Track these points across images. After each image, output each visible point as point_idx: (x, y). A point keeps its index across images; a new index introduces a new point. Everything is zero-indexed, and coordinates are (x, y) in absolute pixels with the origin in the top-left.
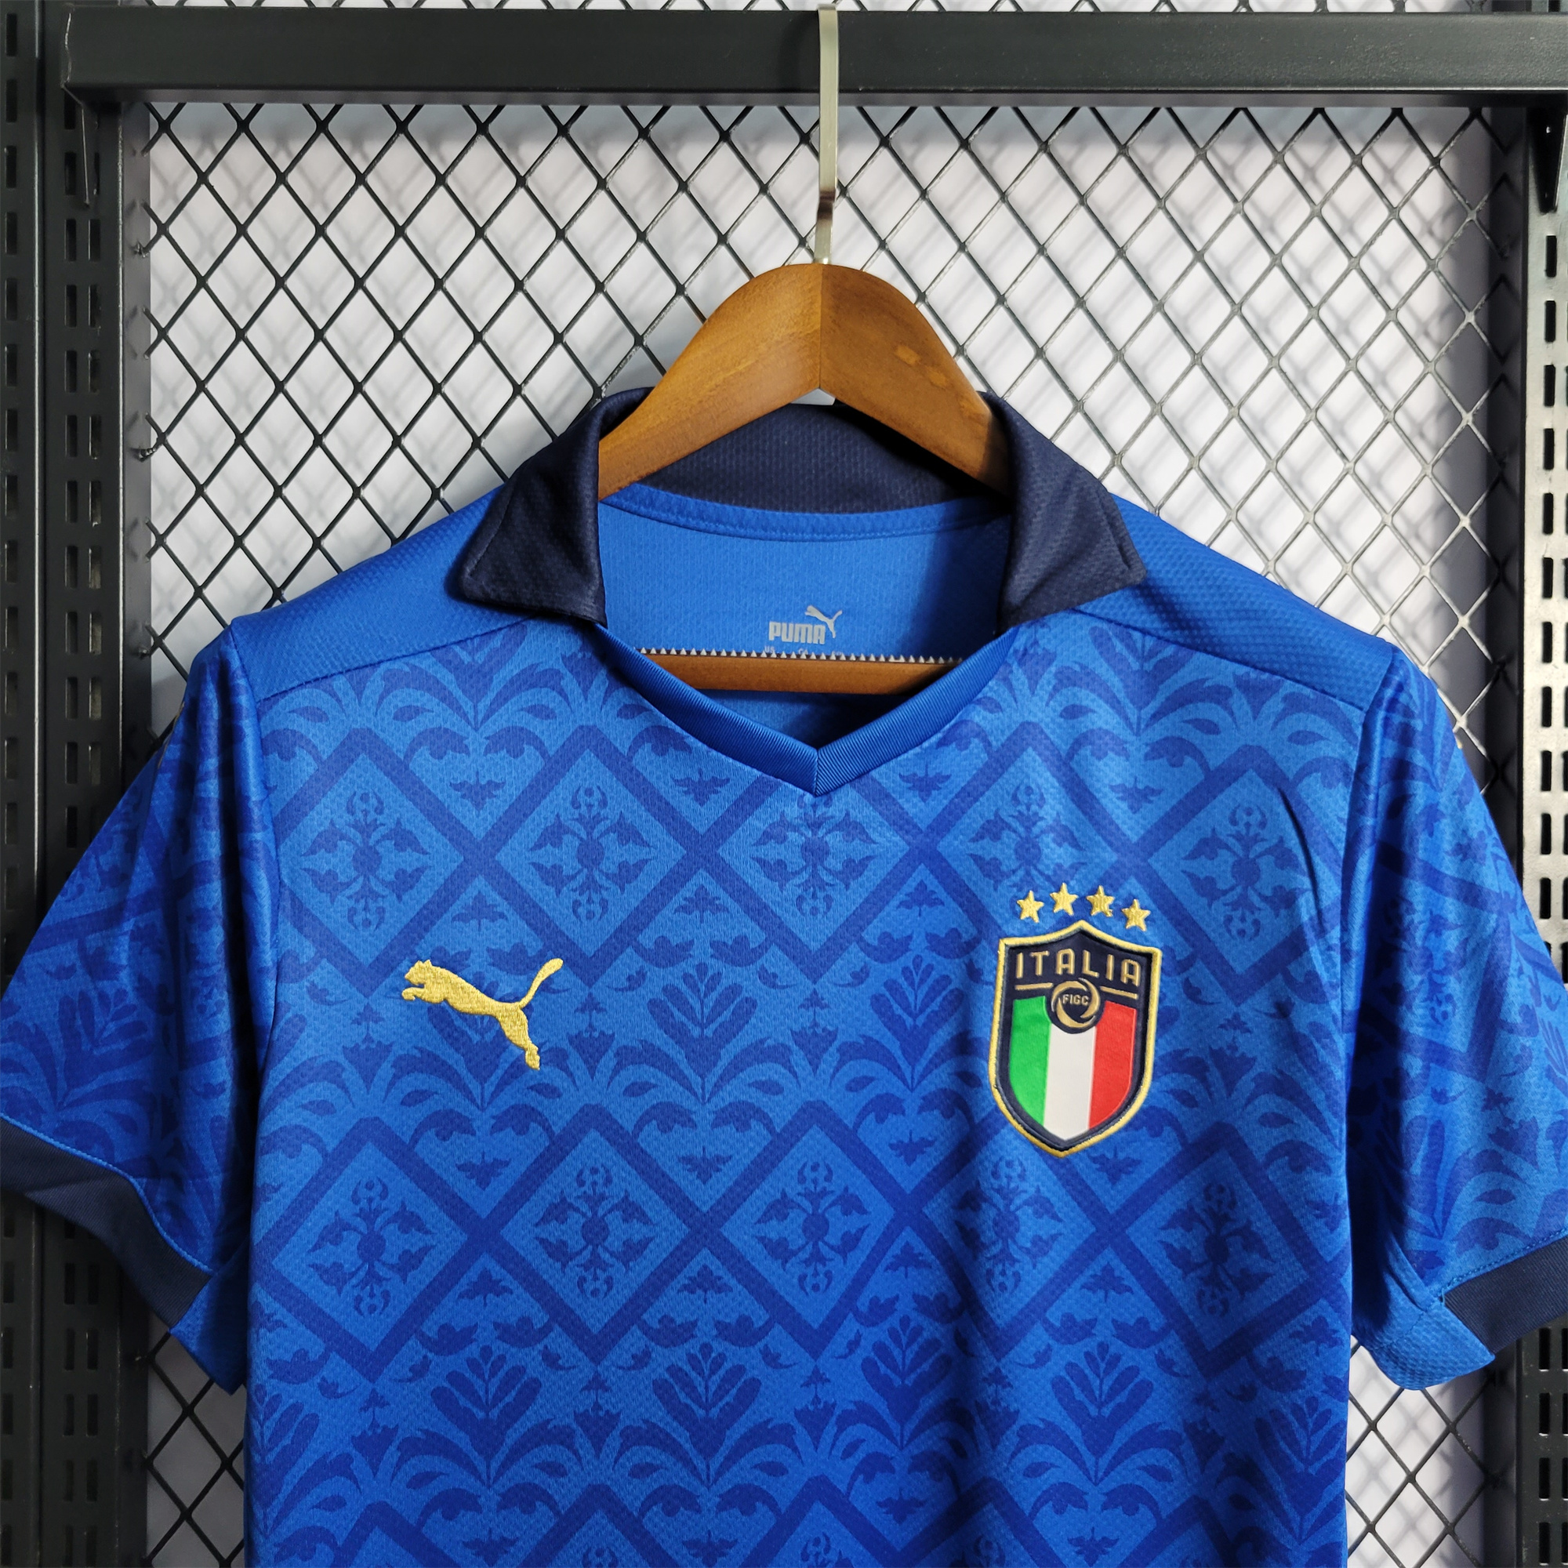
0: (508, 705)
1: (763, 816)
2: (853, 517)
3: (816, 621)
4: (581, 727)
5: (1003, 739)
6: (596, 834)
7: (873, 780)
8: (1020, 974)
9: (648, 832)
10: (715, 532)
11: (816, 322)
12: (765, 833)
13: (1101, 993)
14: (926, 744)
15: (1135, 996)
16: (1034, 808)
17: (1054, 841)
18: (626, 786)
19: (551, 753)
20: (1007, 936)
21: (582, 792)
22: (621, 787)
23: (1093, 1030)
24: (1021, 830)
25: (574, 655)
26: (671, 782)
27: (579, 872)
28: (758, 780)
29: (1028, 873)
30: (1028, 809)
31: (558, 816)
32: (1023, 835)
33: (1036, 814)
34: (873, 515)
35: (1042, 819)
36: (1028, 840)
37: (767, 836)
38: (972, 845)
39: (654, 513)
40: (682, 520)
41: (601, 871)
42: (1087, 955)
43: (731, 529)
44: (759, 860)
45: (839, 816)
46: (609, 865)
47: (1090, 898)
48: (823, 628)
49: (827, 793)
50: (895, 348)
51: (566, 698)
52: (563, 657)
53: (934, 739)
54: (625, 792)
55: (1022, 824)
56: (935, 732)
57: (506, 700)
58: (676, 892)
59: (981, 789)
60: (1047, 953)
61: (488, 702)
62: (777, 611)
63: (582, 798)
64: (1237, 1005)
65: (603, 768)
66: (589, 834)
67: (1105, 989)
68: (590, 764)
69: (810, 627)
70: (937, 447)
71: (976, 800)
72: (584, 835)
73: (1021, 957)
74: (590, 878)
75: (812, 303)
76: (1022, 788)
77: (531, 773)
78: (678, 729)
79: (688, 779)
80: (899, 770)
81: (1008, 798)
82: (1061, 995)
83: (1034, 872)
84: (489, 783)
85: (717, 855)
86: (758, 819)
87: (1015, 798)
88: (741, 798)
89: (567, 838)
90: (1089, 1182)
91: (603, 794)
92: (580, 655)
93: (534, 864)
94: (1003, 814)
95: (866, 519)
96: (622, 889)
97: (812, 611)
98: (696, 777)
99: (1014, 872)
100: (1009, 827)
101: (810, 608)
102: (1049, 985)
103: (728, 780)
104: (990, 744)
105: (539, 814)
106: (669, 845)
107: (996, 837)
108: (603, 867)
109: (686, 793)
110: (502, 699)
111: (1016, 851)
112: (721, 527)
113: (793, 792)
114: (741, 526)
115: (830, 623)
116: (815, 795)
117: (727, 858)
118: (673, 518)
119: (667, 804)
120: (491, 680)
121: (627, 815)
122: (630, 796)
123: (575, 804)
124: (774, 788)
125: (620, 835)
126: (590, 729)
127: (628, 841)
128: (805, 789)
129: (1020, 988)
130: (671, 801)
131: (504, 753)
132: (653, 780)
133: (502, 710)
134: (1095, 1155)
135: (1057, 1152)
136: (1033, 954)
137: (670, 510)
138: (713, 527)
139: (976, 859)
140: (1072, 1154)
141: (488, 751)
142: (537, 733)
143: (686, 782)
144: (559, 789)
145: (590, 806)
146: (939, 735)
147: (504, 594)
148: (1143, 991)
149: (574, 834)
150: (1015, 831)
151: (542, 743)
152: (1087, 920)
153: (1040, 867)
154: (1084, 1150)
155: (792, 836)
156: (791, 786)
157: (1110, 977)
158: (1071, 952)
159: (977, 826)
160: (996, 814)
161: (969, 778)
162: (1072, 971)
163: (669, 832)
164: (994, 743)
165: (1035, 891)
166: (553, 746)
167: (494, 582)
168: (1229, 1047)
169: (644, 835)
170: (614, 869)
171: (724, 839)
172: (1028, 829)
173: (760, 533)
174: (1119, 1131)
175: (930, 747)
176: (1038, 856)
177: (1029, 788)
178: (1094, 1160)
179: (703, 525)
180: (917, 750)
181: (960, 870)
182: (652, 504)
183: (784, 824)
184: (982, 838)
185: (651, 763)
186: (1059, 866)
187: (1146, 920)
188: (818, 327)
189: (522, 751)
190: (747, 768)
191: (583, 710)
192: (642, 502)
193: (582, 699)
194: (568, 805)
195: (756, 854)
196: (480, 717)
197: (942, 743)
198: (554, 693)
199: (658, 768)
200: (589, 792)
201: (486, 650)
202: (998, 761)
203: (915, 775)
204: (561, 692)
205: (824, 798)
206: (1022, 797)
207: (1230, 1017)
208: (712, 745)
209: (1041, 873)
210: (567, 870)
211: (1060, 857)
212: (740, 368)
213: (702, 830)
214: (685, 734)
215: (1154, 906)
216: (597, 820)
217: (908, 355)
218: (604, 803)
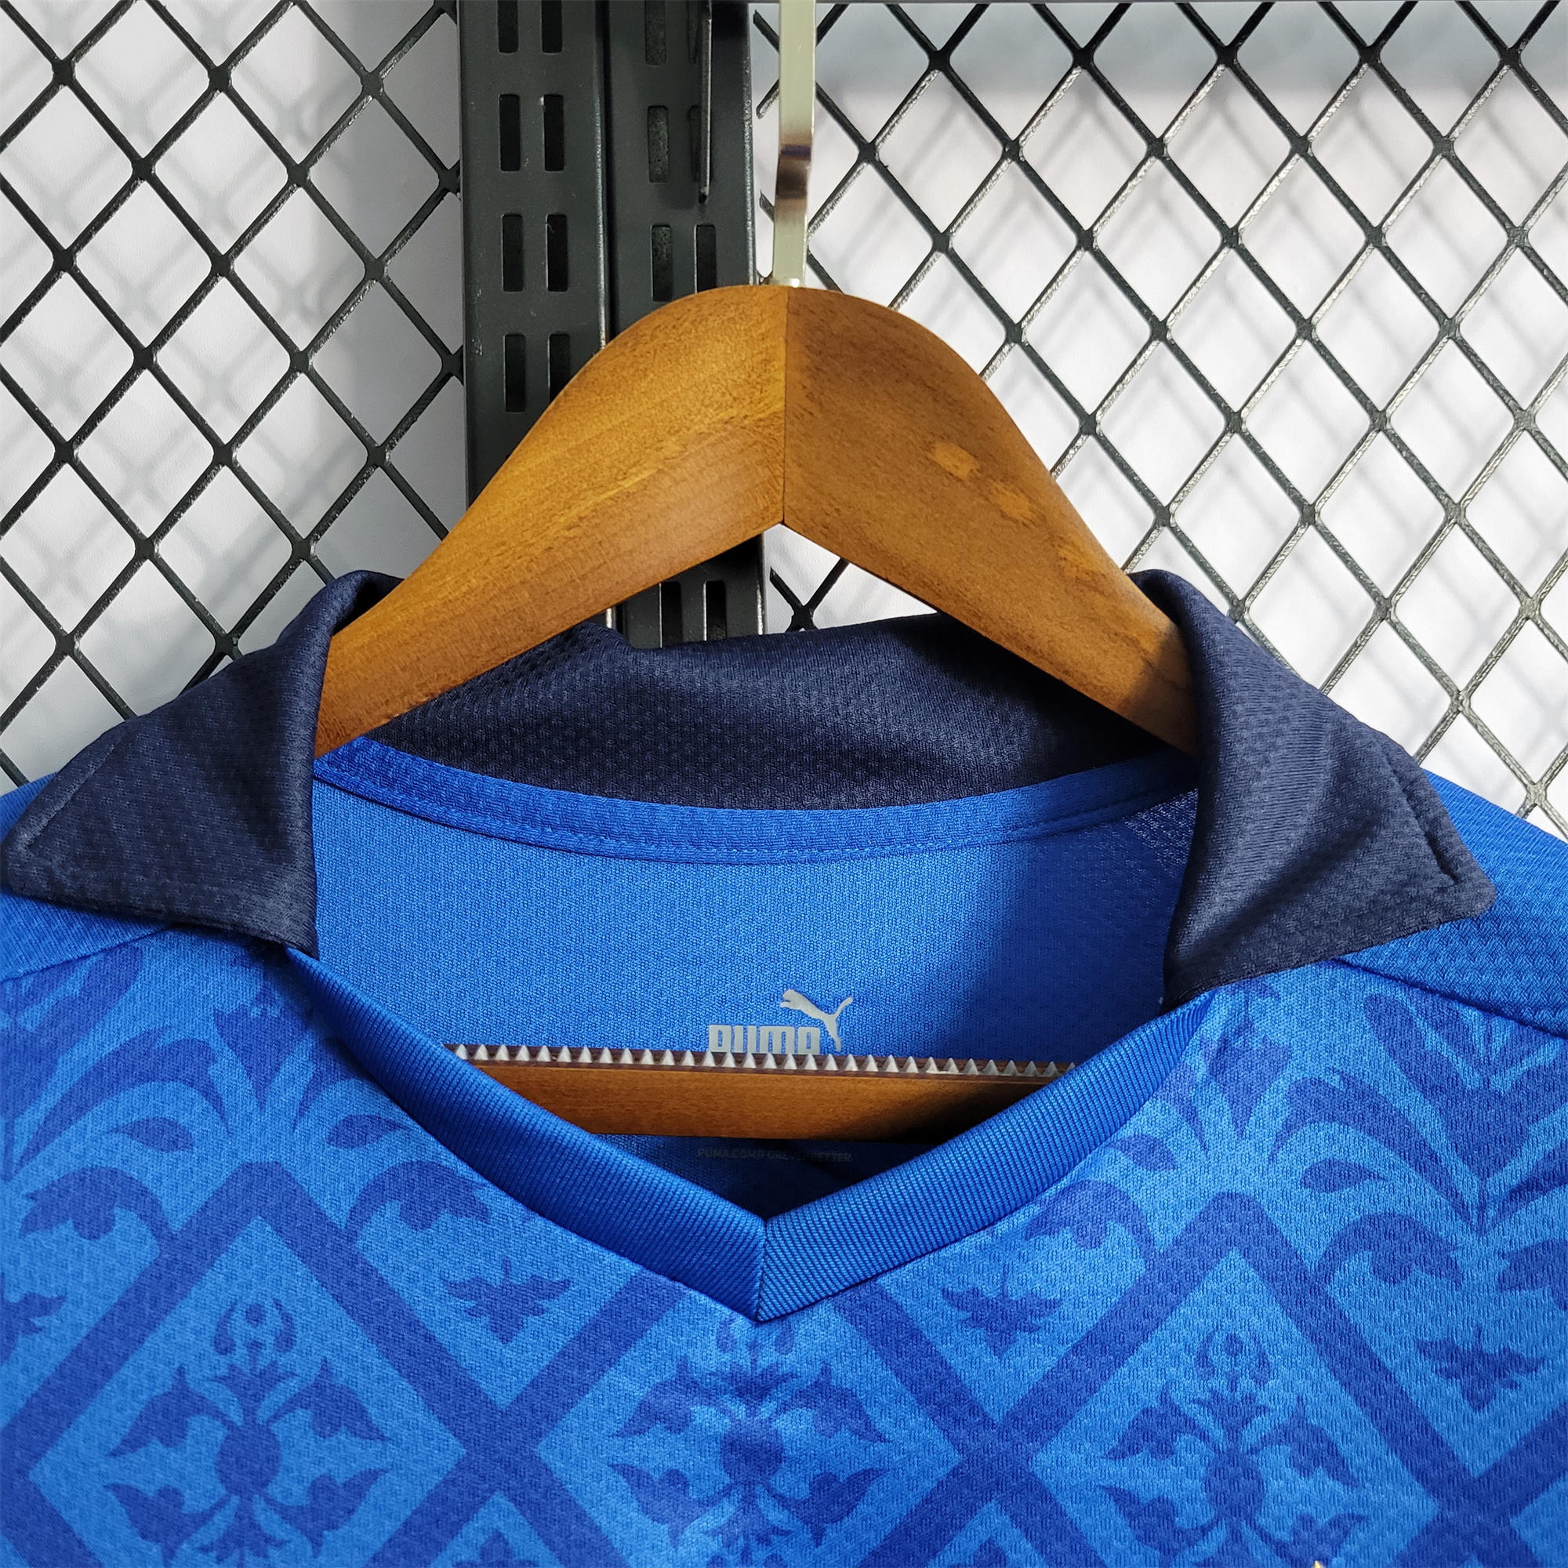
0: (87, 1120)
1: (642, 1370)
2: (868, 814)
3: (801, 1019)
4: (247, 1167)
5: (1178, 1229)
6: (263, 1414)
7: (885, 1296)
9: (381, 1405)
10: (597, 854)
11: (775, 398)
12: (644, 1407)
14: (1002, 1227)
16: (1246, 1384)
17: (1293, 1463)
18: (338, 1298)
19: (176, 1226)
21: (238, 1316)
22: (328, 1302)
24: (1218, 1434)
25: (243, 1012)
26: (440, 1290)
27: (221, 1504)
28: (633, 1284)
29: (1235, 1536)
30: (1233, 1387)
31: (181, 1371)
32: (1223, 1446)
33: (1250, 1399)
34: (906, 811)
35: (1264, 1409)
36: (1232, 1457)
37: (646, 1416)
38: (1112, 1468)
39: (476, 821)
40: (533, 834)
41: (270, 1501)
43: (629, 846)
44: (626, 1471)
45: (809, 1372)
46: (290, 1488)
48: (815, 1032)
49: (782, 1318)
50: (929, 447)
51: (217, 1102)
52: (218, 1015)
53: (1021, 1218)
54: (336, 1312)
55: (1220, 1418)
56: (1026, 1202)
57: (81, 1110)
58: (440, 1547)
59: (1131, 1336)
61: (40, 1116)
62: (723, 1001)
63: (240, 1327)
65: (289, 1257)
66: (248, 1412)
68: (261, 1249)
69: (789, 1031)
70: (1014, 637)
71: (1120, 1362)
72: (236, 1416)
74: (244, 1516)
75: (767, 361)
76: (1219, 1338)
77: (127, 1275)
78: (463, 1169)
79: (479, 1281)
80: (942, 1278)
81: (1189, 1360)
83: (1247, 1531)
84: (27, 1300)
85: (533, 1458)
86: (628, 1372)
87: (1203, 1359)
88: (595, 1326)
89: (198, 1424)
91: (287, 1318)
92: (255, 1012)
93: (115, 1488)
94: (1176, 1396)
95: (894, 817)
96: (316, 1543)
97: (795, 1001)
98: (495, 1276)
99: (1204, 1531)
100: (1191, 1425)
101: (789, 994)
103: (566, 1284)
104: (1150, 1240)
105: (139, 1369)
106: (428, 1437)
107: (1164, 1450)
108: (274, 1490)
109: (472, 1313)
110: (75, 1105)
111: (1208, 1484)
112: (610, 844)
113: (707, 1311)
114: (650, 839)
115: (830, 1022)
116: (756, 1321)
117: (557, 1465)
118: (513, 830)
119: (429, 1338)
120: (51, 1071)
121: (338, 1365)
122: (348, 1323)
123: (223, 1345)
124: (668, 1302)
125: (319, 1413)
126: (266, 1170)
127: (335, 1428)
128: (734, 1308)
130: (438, 1333)
131: (66, 1229)
132: (398, 1283)
133: (69, 1134)
137: (507, 813)
138: (592, 844)
139: (1122, 1498)
141: (29, 1225)
142: (148, 1182)
143: (471, 1290)
144: (186, 1308)
145: (255, 1346)
146: (1035, 1209)
147: (94, 883)
149: (217, 1414)
150: (1204, 1437)
151: (155, 1204)
153: (1262, 1521)
155: (704, 1415)
156: (703, 1299)
159: (1121, 1422)
160: (1164, 1398)
161: (1101, 1313)
163: (430, 1406)
164: (1158, 1236)
166: (178, 1211)
167: (78, 860)
169: (372, 1411)
170: (299, 1495)
171: (552, 1420)
172: (1233, 1433)
173: (689, 851)
175: (1014, 1232)
176: (1256, 1497)
177: (1232, 1339)
179: (573, 841)
180: (983, 1237)
181: (1085, 1523)
182: (471, 805)
183: (688, 1383)
184: (1134, 1450)
185: (398, 1244)
186: (1306, 1521)
188: (779, 406)
189: (108, 1225)
190: (611, 1258)
191: (254, 1130)
192: (451, 801)
193: (252, 1106)
194: (207, 1346)
195: (622, 1457)
196: (18, 1151)
197: (1041, 1226)
198: (193, 1093)
199: (412, 1256)
200: (255, 1315)
201: (48, 1002)
202: (1165, 1278)
203: (975, 1292)
204: (209, 1092)
205: (776, 1330)
206: (1218, 1358)
208: (536, 1204)
209: (1265, 1537)
210: (194, 1502)
211: (1306, 1500)
212: (627, 484)
213: (503, 1400)
214: (477, 1178)
216: (270, 1378)
217: (955, 461)
218: (286, 1341)
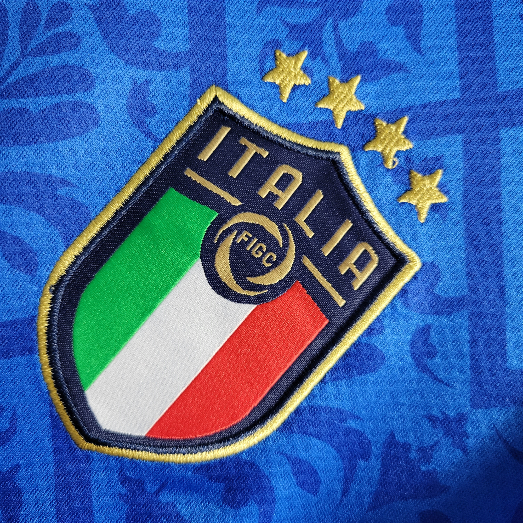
8: (205, 156)
13: (298, 262)
15: (341, 302)
20: (226, 89)
23: (250, 308)
42: (319, 197)
47: (381, 123)
60: (265, 154)
64: (474, 405)
67: (307, 262)
73: (225, 131)
82: (242, 227)
90: (95, 506)
102: (236, 202)
129: (190, 173)
134: (130, 474)
135: (80, 439)
136: (244, 141)
140: (100, 453)
148: (357, 302)
152: (352, 151)
154: (120, 459)
157: (327, 251)
158: (298, 176)
162: (280, 205)
165: (312, 56)
168: (421, 450)
174: (186, 466)
178: (125, 480)
187: (435, 208)
207: (452, 414)
215: (458, 197)
